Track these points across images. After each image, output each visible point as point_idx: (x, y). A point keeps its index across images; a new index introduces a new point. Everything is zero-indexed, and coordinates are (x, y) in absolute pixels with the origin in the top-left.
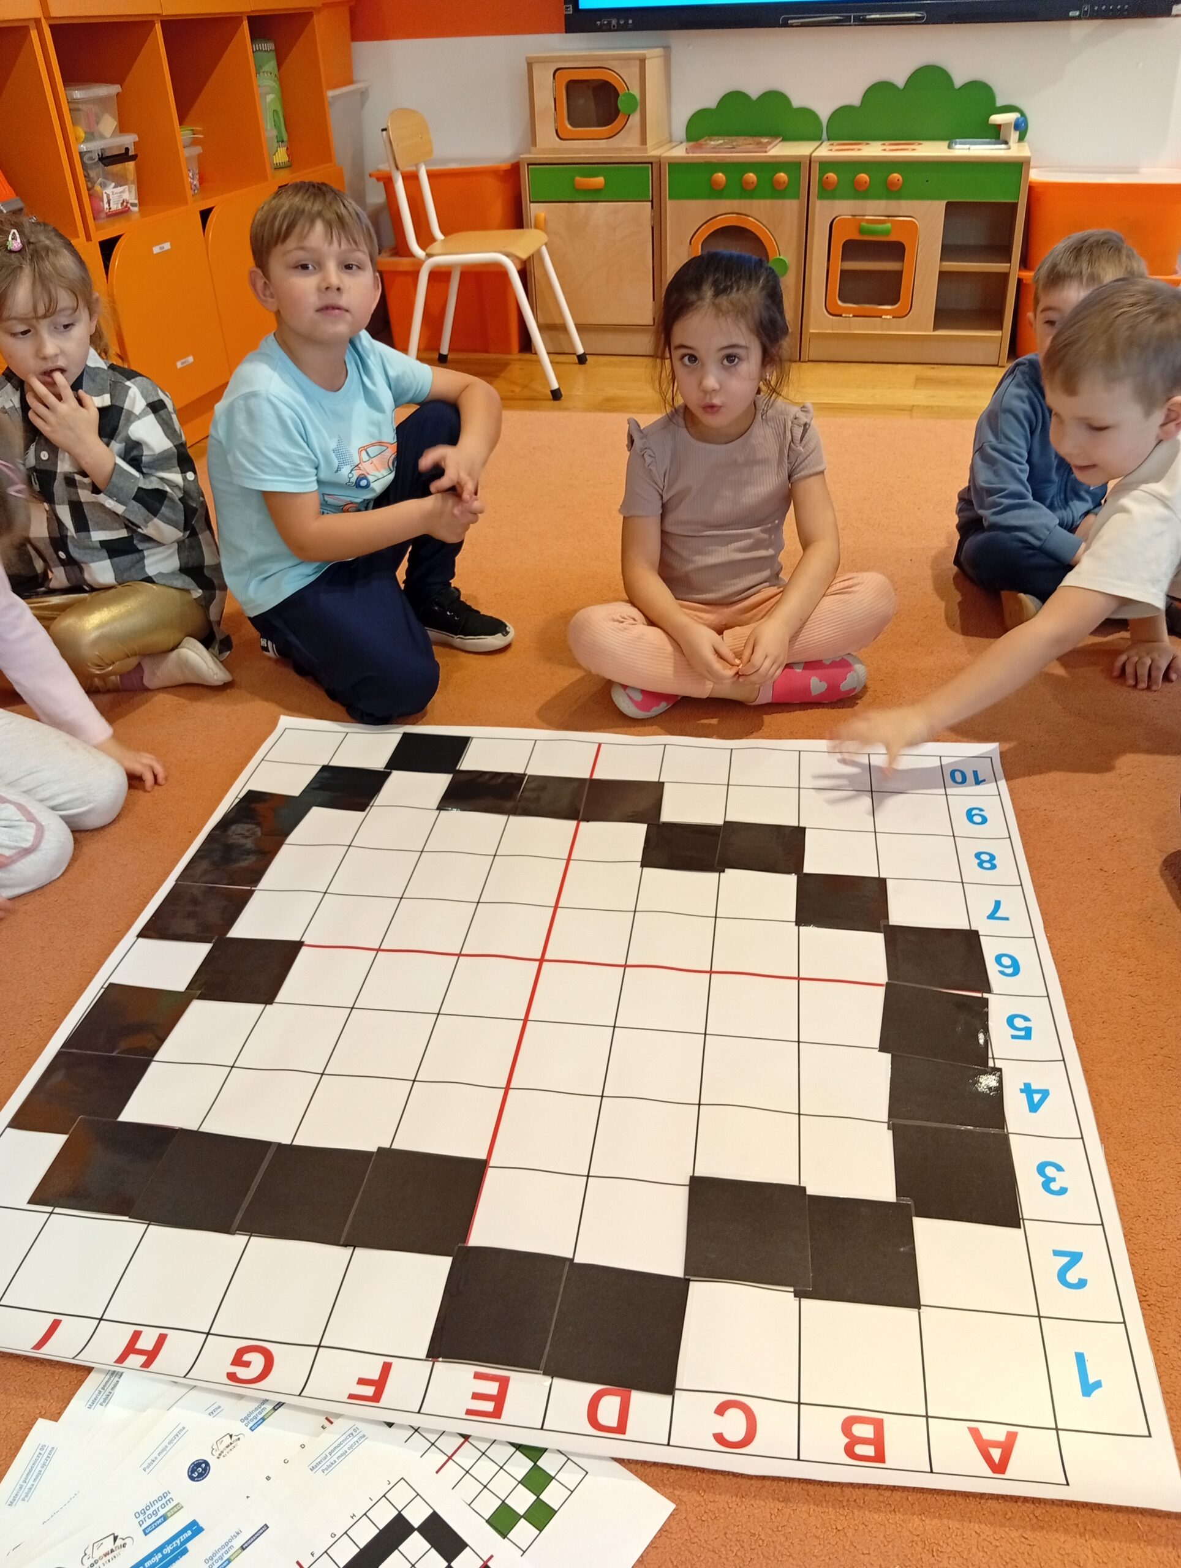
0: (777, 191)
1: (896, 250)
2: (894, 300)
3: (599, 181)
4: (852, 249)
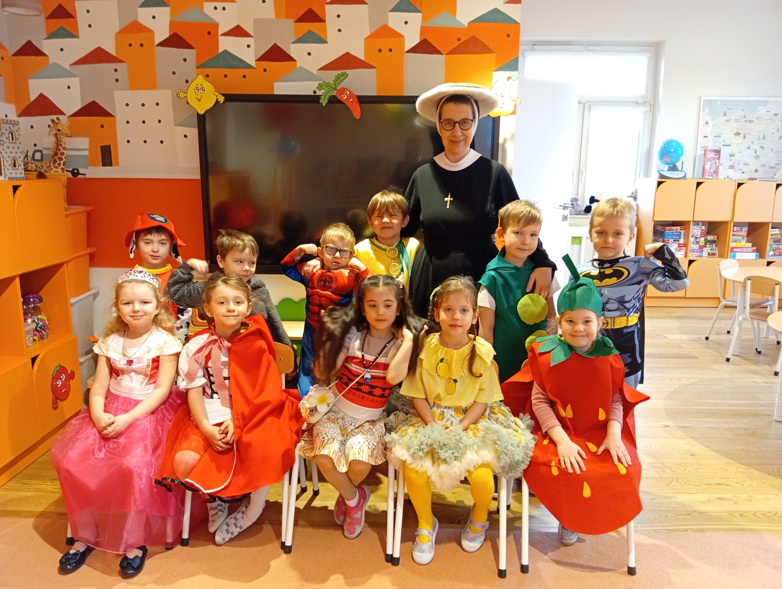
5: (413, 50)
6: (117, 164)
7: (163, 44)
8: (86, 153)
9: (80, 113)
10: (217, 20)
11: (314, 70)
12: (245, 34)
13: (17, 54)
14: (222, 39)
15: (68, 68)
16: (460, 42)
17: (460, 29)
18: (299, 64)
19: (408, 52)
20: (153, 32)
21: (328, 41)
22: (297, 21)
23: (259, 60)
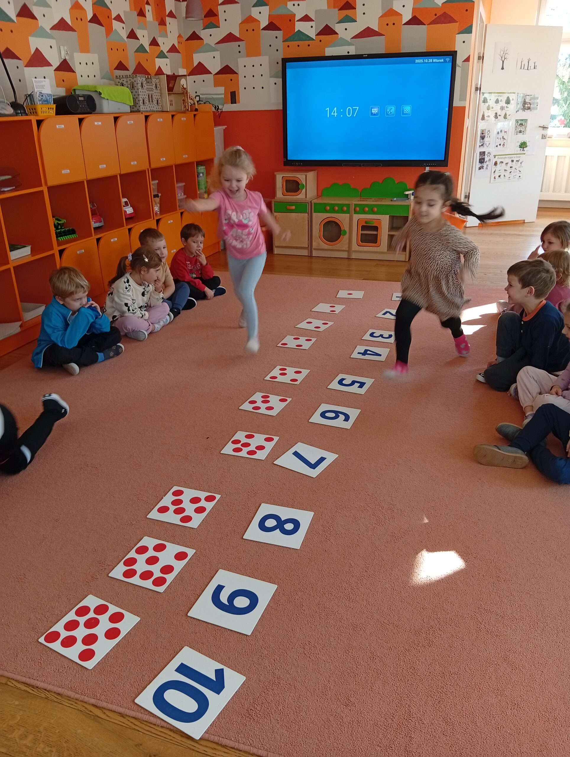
0: (343, 212)
1: (376, 228)
2: (376, 242)
3: (294, 207)
4: (364, 228)
5: (408, 23)
6: (239, 102)
7: (265, 29)
8: (223, 96)
9: (220, 72)
10: (295, 12)
11: (348, 38)
12: (311, 20)
13: (187, 40)
14: (297, 23)
15: (214, 46)
16: (436, 17)
17: (436, 8)
18: (340, 36)
19: (405, 24)
20: (259, 21)
21: (357, 21)
22: (339, 10)
23: (318, 35)
